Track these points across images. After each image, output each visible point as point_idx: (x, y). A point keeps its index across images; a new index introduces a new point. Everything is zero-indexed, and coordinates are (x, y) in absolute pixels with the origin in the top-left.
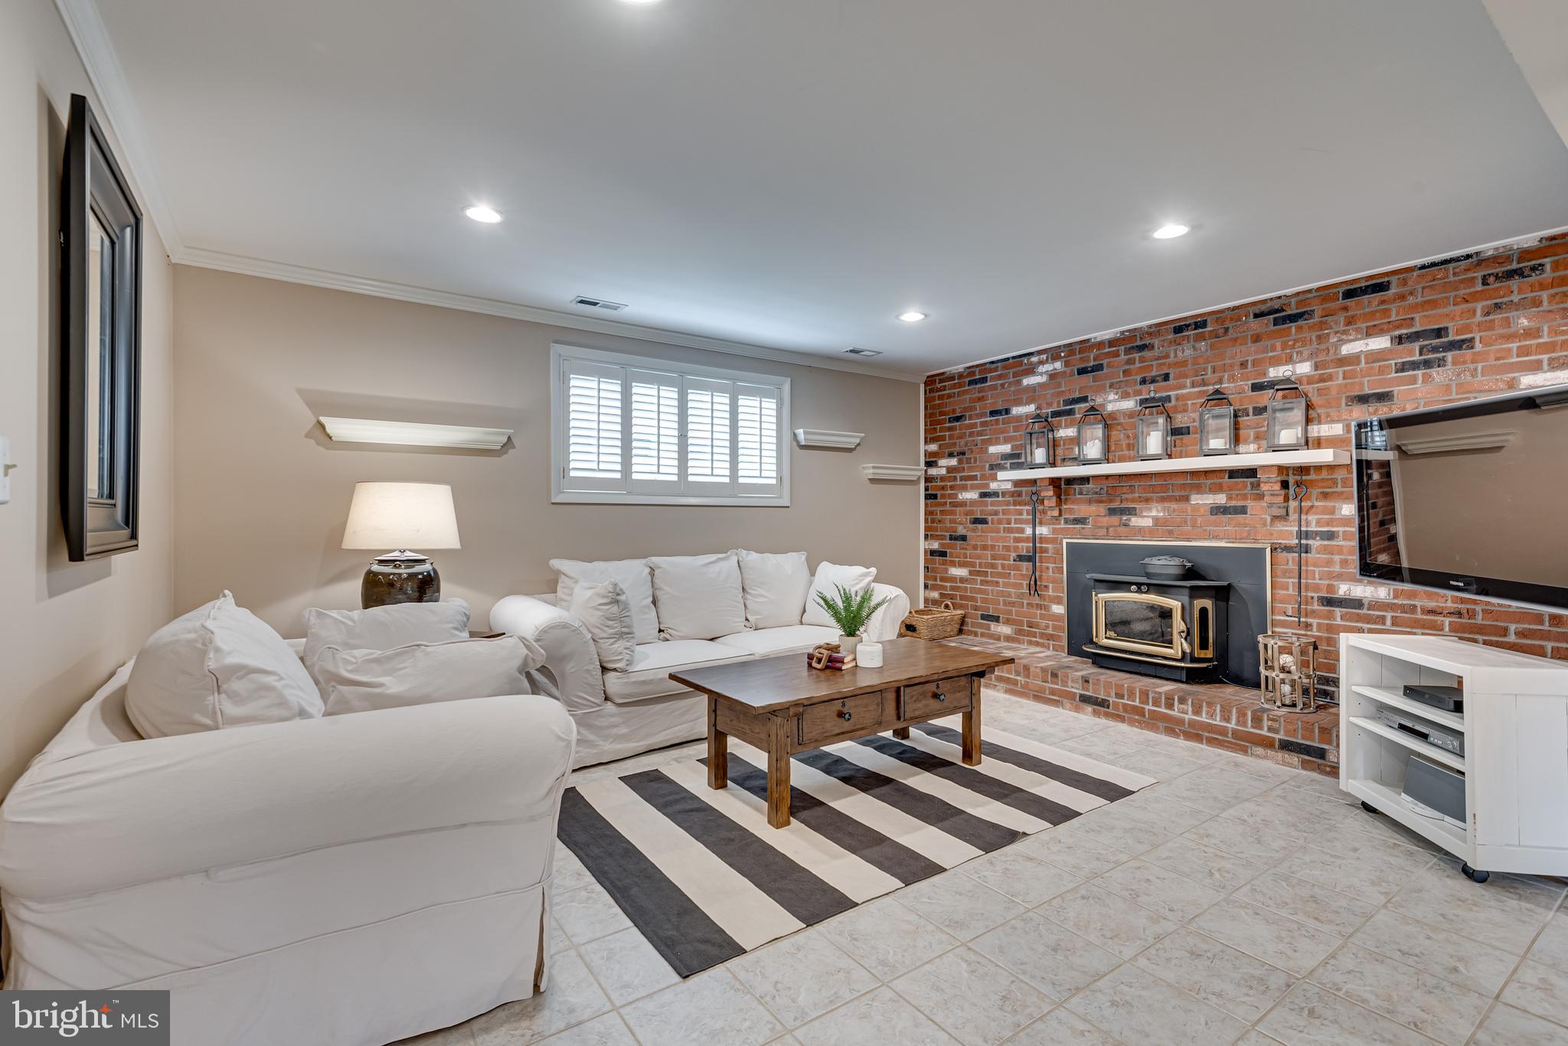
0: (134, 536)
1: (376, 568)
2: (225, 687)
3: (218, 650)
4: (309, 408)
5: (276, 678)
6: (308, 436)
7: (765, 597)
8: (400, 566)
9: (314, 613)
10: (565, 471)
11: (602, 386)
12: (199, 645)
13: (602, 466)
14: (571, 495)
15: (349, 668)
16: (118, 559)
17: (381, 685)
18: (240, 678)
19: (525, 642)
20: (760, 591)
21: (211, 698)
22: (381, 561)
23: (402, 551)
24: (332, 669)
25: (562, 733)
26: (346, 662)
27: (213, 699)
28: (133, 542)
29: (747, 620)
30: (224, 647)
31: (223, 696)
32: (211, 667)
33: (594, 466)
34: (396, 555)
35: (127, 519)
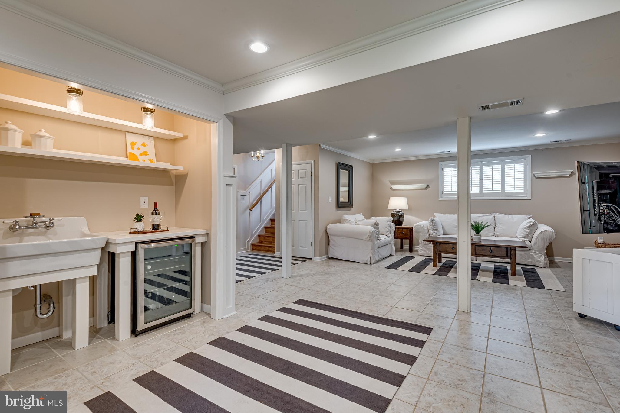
0: (352, 206)
2: (345, 221)
4: (390, 184)
5: (351, 221)
6: (388, 189)
7: (500, 227)
8: (397, 212)
10: (442, 192)
11: (453, 170)
13: (453, 190)
14: (445, 198)
15: (357, 221)
20: (500, 226)
22: (394, 211)
23: (398, 210)
29: (494, 234)
33: (451, 190)
34: (396, 210)
35: (351, 204)
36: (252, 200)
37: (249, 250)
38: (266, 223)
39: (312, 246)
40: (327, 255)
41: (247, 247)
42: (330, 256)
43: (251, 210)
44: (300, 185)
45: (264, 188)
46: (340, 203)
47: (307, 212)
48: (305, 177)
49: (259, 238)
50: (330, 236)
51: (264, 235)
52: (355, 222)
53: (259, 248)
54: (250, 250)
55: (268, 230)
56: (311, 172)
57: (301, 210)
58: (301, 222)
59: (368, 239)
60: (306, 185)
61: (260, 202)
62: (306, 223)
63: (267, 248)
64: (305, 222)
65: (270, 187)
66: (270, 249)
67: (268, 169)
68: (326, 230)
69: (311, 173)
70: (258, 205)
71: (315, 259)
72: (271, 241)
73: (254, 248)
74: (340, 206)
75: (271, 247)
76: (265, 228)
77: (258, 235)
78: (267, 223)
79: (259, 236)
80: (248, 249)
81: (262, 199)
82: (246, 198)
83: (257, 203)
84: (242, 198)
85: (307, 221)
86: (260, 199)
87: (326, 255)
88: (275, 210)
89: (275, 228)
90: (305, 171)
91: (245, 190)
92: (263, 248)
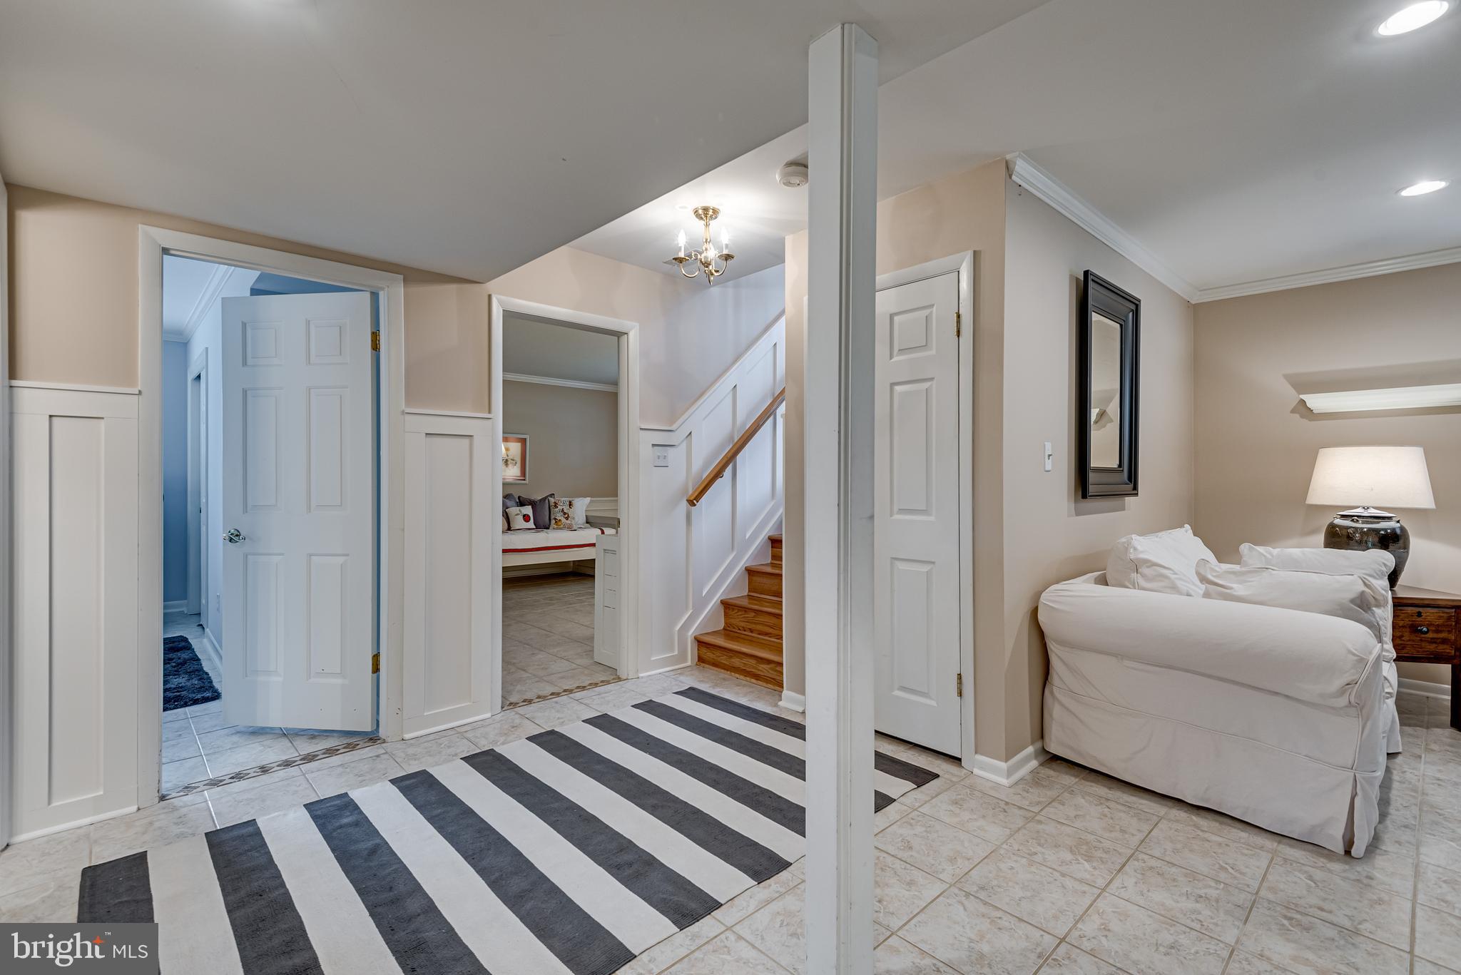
0: (1135, 488)
1: (1338, 521)
2: (1140, 570)
3: (1135, 549)
4: (1294, 388)
5: (1171, 572)
6: (1293, 411)
8: (1357, 521)
9: (1247, 547)
12: (1126, 545)
15: (1215, 574)
16: (1127, 499)
17: (1231, 588)
18: (1148, 567)
19: (1367, 582)
21: (1133, 575)
22: (1343, 516)
23: (1366, 509)
24: (1203, 573)
25: (1356, 650)
26: (1212, 570)
27: (1134, 575)
28: (1135, 492)
30: (1139, 547)
31: (1139, 575)
32: (1132, 558)
34: (1359, 511)
35: (1130, 479)
36: (697, 464)
37: (685, 660)
38: (751, 553)
39: (960, 694)
40: (1039, 745)
41: (676, 653)
42: (1054, 749)
43: (692, 503)
44: (898, 388)
45: (745, 417)
46: (1092, 477)
47: (932, 518)
48: (925, 347)
49: (726, 615)
50: (1052, 647)
51: (745, 603)
52: (1203, 579)
53: (723, 660)
54: (689, 663)
55: (757, 579)
56: (959, 316)
57: (901, 511)
58: (901, 566)
59: (1342, 702)
60: (926, 385)
61: (730, 467)
62: (928, 574)
63: (753, 662)
64: (925, 568)
65: (769, 413)
66: (764, 669)
67: (764, 345)
68: (1035, 612)
69: (958, 322)
70: (723, 483)
71: (981, 768)
72: (771, 630)
73: (709, 655)
74: (1092, 489)
75: (769, 662)
76: (751, 572)
77: (723, 602)
78: (757, 555)
79: (727, 605)
80: (681, 657)
81: (739, 457)
82: (676, 457)
83: (718, 474)
84: (659, 457)
85: (933, 563)
86: (731, 458)
87: (1033, 743)
88: (781, 511)
89: (781, 575)
90: (926, 312)
91: (672, 423)
92: (736, 662)
